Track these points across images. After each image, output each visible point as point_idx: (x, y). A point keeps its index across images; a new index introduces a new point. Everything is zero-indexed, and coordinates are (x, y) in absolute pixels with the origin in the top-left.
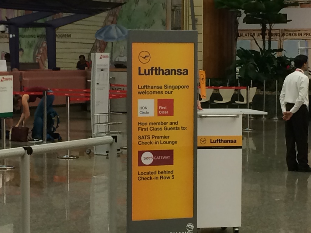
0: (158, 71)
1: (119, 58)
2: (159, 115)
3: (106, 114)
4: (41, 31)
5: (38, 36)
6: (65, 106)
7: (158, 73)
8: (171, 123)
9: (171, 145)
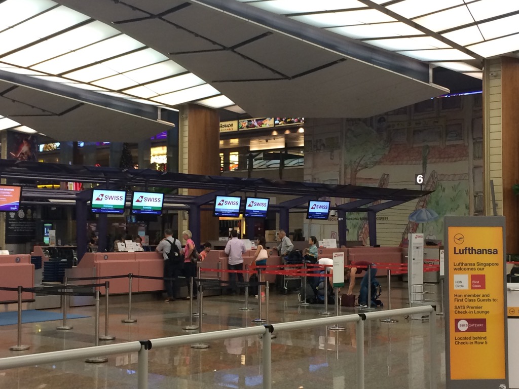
0: (471, 251)
1: (429, 236)
2: (472, 288)
3: (421, 284)
4: (364, 214)
5: (361, 219)
6: (386, 277)
7: (471, 252)
8: (484, 296)
9: (483, 314)
